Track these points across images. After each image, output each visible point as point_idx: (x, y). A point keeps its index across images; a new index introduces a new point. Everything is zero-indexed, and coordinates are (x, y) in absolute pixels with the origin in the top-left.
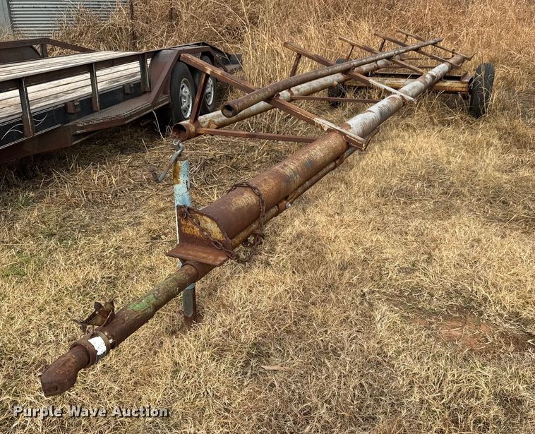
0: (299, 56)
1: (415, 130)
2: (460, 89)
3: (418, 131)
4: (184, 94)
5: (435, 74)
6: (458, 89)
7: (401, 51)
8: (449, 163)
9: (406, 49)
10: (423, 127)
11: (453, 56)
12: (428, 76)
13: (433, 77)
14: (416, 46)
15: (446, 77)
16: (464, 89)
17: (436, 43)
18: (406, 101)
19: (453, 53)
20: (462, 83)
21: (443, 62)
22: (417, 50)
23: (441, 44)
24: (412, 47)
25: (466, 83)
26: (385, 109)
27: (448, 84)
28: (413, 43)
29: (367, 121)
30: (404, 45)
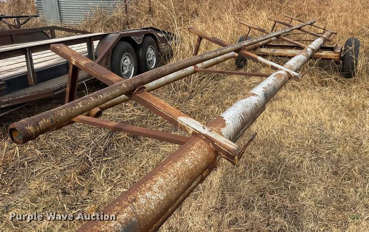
0: (200, 39)
1: (300, 90)
2: (333, 57)
3: (302, 92)
4: (125, 64)
5: (314, 48)
6: (332, 57)
7: (287, 30)
8: (332, 128)
9: (291, 28)
10: (306, 87)
11: (324, 32)
12: (309, 50)
13: (313, 50)
14: (298, 27)
15: (322, 48)
16: (337, 58)
17: (312, 24)
18: (291, 76)
19: (324, 29)
20: (335, 53)
21: (319, 37)
22: (299, 29)
23: (315, 24)
24: (295, 27)
25: (338, 53)
26: (270, 89)
27: (324, 53)
28: (296, 24)
29: (248, 110)
30: (290, 26)
